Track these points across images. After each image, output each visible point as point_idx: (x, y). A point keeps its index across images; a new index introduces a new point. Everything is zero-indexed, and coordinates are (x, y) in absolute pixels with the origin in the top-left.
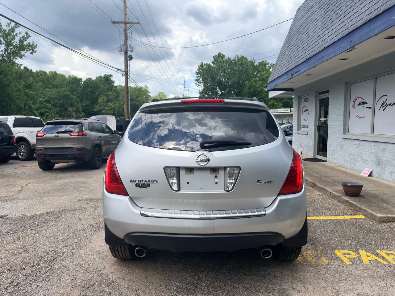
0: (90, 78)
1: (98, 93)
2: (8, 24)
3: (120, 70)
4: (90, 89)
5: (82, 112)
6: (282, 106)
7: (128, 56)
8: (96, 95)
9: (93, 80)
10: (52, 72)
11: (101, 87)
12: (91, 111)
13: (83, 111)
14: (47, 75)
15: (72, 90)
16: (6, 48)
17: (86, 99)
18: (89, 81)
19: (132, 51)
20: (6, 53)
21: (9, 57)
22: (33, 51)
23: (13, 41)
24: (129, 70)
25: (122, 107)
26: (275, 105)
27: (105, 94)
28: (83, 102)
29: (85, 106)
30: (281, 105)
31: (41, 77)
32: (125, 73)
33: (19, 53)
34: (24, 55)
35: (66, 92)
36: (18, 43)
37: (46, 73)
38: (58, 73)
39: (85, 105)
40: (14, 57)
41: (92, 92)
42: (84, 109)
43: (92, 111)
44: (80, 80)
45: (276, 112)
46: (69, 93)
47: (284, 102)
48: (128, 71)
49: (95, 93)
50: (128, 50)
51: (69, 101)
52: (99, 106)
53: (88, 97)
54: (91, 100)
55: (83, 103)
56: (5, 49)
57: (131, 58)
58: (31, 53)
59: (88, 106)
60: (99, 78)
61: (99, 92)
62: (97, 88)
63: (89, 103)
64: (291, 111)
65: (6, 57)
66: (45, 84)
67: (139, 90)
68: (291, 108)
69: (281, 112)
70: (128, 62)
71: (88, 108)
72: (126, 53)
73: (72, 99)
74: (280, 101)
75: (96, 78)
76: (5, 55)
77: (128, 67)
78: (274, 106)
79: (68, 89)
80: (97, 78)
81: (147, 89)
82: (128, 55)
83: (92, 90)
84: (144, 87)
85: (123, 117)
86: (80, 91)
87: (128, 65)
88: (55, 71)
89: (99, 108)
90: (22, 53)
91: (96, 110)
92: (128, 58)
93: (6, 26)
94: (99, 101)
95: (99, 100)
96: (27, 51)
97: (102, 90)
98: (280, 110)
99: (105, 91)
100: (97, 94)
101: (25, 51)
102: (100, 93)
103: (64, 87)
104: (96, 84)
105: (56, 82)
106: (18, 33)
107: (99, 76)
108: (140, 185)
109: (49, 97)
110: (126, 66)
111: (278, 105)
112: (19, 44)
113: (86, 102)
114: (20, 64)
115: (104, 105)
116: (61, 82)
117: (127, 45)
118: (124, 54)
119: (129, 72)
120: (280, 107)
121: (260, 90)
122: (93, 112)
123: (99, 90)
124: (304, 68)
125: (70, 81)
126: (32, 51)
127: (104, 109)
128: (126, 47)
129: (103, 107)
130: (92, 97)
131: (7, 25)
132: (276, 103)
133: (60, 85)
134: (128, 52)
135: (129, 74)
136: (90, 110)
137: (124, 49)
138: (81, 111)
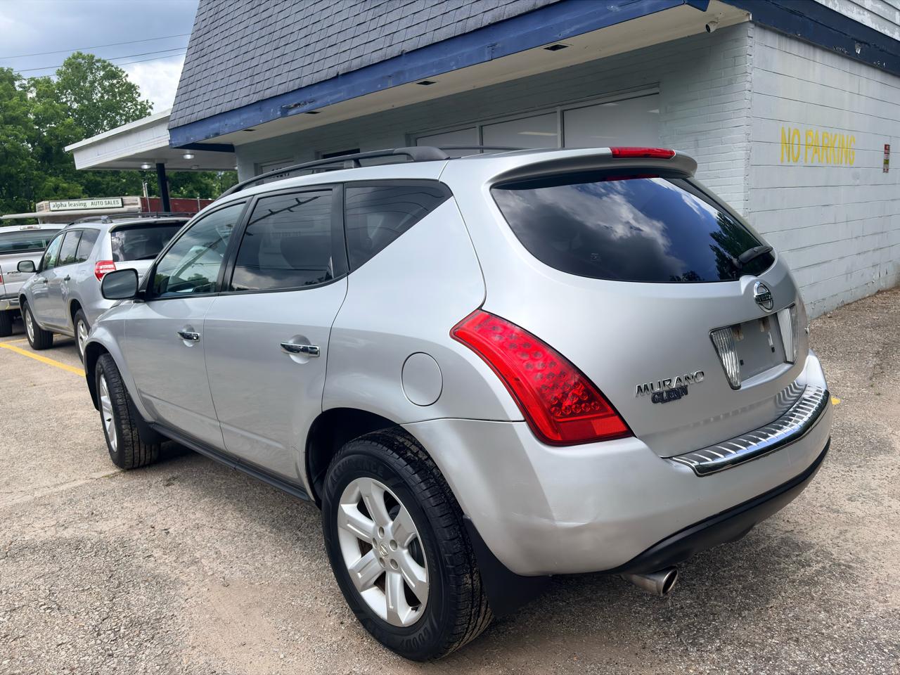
6: (84, 192)
26: (64, 189)
30: (81, 188)
45: (83, 207)
47: (85, 181)
64: (123, 205)
68: (124, 198)
69: (98, 206)
74: (75, 179)
78: (59, 192)
98: (93, 201)
108: (665, 395)
111: (71, 190)
120: (77, 194)
121: (13, 150)
124: (331, 94)
132: (65, 185)
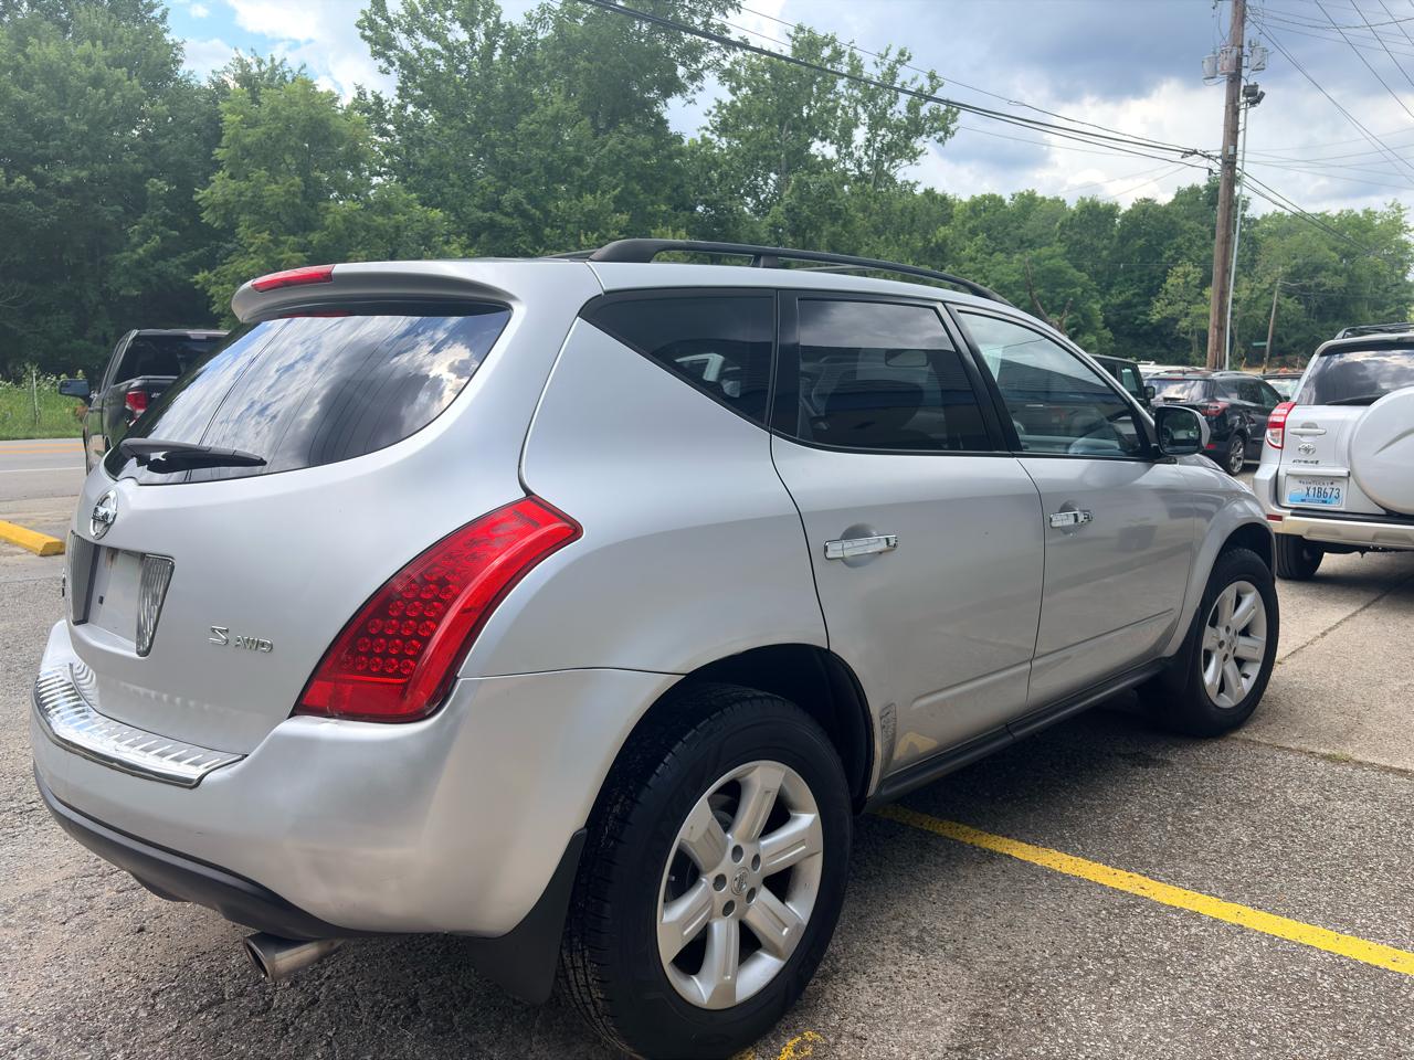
0: (1150, 200)
1: (1173, 252)
2: (882, 58)
3: (1195, 152)
4: (1142, 242)
5: (1105, 328)
7: (1242, 88)
8: (1163, 260)
9: (1158, 206)
10: (1022, 194)
11: (1186, 228)
12: (1138, 322)
13: (1107, 323)
14: (1006, 207)
15: (1077, 253)
16: (869, 136)
17: (1126, 280)
18: (1145, 209)
19: (1259, 69)
20: (870, 153)
21: (876, 165)
22: (947, 132)
23: (889, 111)
24: (1240, 147)
25: (1263, 301)
27: (1198, 257)
28: (1113, 292)
29: (1119, 305)
31: (983, 215)
32: (1225, 163)
33: (906, 147)
34: (921, 151)
35: (1052, 261)
36: (904, 111)
37: (1001, 201)
38: (1039, 194)
39: (1118, 301)
40: (892, 160)
41: (1152, 252)
42: (1113, 318)
43: (1141, 325)
44: (1110, 211)
46: (1064, 264)
48: (1236, 154)
49: (1160, 255)
50: (1245, 63)
51: (1059, 290)
52: (1169, 304)
53: (1133, 271)
54: (1142, 282)
55: (1111, 295)
56: (868, 140)
57: (1255, 97)
58: (940, 140)
59: (1128, 305)
60: (1186, 194)
61: (1179, 247)
62: (1171, 236)
63: (1134, 295)
65: (869, 164)
66: (995, 239)
67: (1355, 227)
70: (1242, 113)
71: (1129, 312)
72: (1235, 78)
73: (1072, 284)
75: (1173, 197)
76: (866, 159)
77: (1240, 136)
79: (1059, 249)
80: (1180, 194)
81: (1397, 219)
82: (1243, 83)
83: (1151, 245)
84: (1386, 210)
85: (1266, 341)
86: (1105, 253)
87: (1241, 127)
88: (1030, 190)
89: (1170, 310)
90: (915, 146)
91: (1155, 318)
92: (1243, 99)
93: (876, 63)
94: (1168, 286)
95: (1170, 280)
96: (928, 137)
97: (1189, 239)
99: (1200, 243)
100: (1167, 259)
101: (924, 137)
102: (1182, 254)
103: (1050, 245)
104: (1167, 221)
105: (1030, 228)
106: (909, 82)
107: (1185, 185)
109: (997, 281)
110: (1232, 132)
112: (907, 118)
113: (1124, 292)
114: (912, 181)
115: (1189, 298)
116: (1044, 227)
117: (1242, 47)
118: (1225, 84)
119: (1239, 157)
122: (1145, 327)
123: (1179, 240)
125: (1072, 219)
126: (942, 133)
127: (1187, 315)
128: (1234, 55)
129: (1181, 306)
130: (1147, 272)
131: (879, 60)
133: (1040, 236)
134: (1245, 73)
135: (1239, 165)
136: (1136, 319)
137: (1227, 63)
138: (1100, 325)
